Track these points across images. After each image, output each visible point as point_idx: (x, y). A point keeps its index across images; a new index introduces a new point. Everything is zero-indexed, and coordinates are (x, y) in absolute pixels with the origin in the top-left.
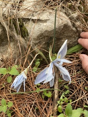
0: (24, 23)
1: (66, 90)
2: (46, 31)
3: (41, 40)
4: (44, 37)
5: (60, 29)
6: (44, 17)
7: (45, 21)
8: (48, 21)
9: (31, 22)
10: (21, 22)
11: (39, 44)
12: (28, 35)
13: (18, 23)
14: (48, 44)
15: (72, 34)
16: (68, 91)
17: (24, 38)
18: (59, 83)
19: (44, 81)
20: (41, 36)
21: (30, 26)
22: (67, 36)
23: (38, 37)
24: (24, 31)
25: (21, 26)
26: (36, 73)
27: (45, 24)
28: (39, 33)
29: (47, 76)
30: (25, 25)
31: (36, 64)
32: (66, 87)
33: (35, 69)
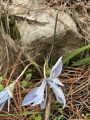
0: (16, 22)
1: (59, 114)
2: (44, 37)
3: (36, 46)
4: (41, 43)
5: (61, 36)
6: (42, 18)
7: (44, 24)
8: (47, 25)
9: (25, 22)
10: (12, 20)
11: (33, 52)
12: (20, 38)
13: (8, 20)
14: (45, 52)
15: (77, 42)
16: (62, 116)
17: (14, 40)
18: (51, 105)
19: (32, 104)
20: (36, 42)
21: (23, 27)
22: (70, 45)
23: (32, 42)
24: (15, 32)
25: (12, 25)
26: (24, 90)
27: (43, 28)
28: (34, 39)
29: (37, 98)
30: (17, 24)
31: (26, 77)
32: (60, 110)
33: (25, 83)
